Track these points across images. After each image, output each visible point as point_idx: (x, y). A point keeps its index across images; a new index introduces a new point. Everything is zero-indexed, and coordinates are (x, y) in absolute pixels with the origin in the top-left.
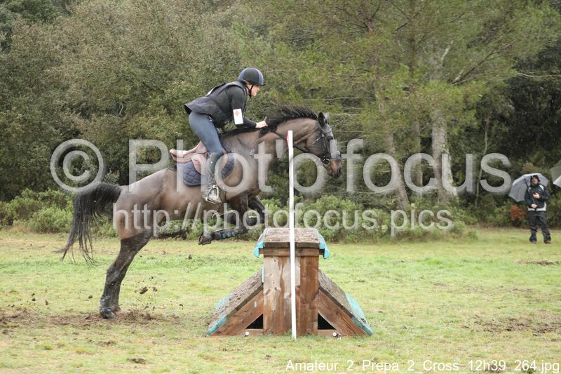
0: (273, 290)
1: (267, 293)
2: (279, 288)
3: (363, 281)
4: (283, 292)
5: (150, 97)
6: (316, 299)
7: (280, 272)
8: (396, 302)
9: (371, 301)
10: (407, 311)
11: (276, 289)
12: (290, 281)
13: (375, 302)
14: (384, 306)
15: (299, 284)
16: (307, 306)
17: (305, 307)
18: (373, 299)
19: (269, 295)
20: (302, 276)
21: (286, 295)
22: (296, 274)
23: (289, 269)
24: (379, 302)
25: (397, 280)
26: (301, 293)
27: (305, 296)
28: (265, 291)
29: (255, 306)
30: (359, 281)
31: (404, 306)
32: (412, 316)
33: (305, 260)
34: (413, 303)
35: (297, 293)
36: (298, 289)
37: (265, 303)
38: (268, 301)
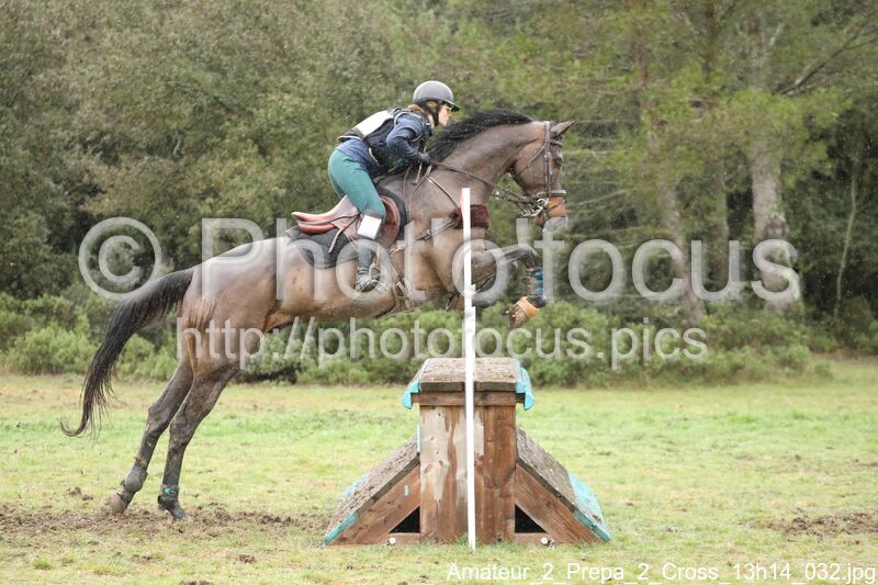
0: (436, 465)
1: (426, 471)
2: (446, 462)
3: (608, 454)
4: (453, 468)
5: (227, 124)
6: (512, 480)
7: (449, 434)
8: (662, 487)
9: (617, 487)
10: (676, 503)
11: (441, 463)
12: (465, 449)
13: (623, 487)
14: (638, 496)
15: (482, 453)
16: (497, 492)
17: (492, 494)
18: (622, 483)
19: (429, 474)
20: (486, 441)
21: (459, 474)
22: (476, 437)
23: (464, 429)
24: (630, 488)
25: (669, 450)
26: (485, 471)
27: (493, 475)
28: (422, 468)
29: (406, 493)
30: (601, 454)
31: (674, 494)
32: (684, 510)
33: (492, 414)
34: (692, 489)
35: (479, 469)
36: (480, 463)
37: (423, 489)
38: (427, 485)
